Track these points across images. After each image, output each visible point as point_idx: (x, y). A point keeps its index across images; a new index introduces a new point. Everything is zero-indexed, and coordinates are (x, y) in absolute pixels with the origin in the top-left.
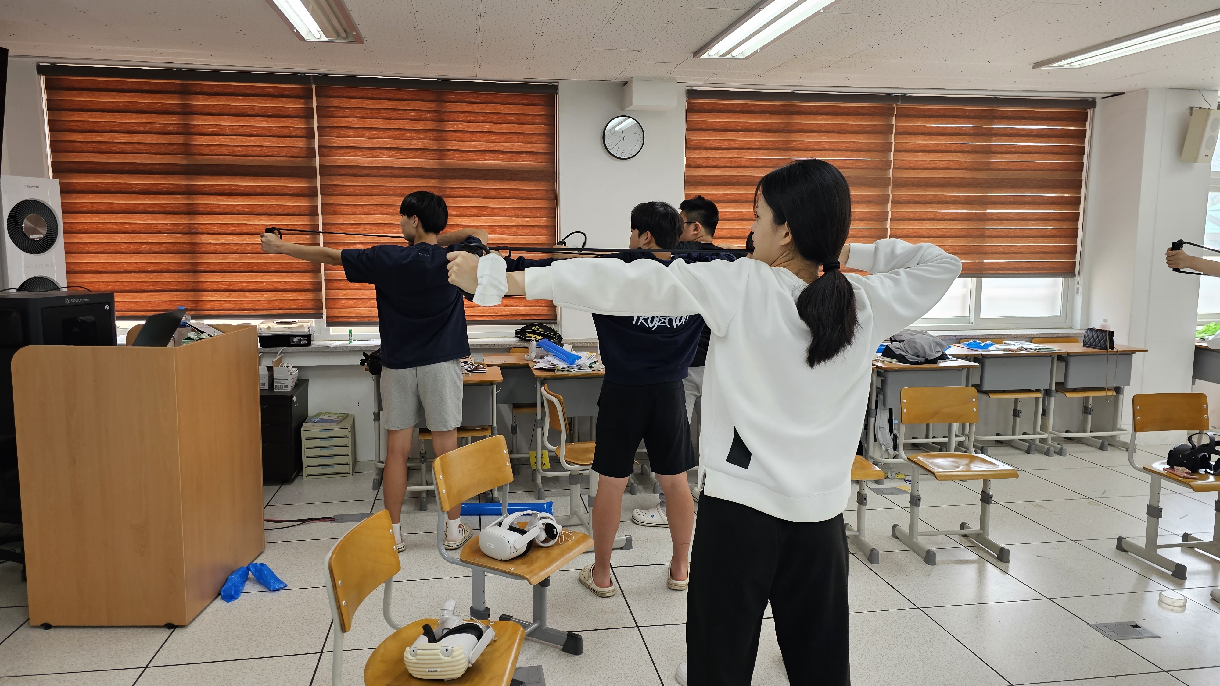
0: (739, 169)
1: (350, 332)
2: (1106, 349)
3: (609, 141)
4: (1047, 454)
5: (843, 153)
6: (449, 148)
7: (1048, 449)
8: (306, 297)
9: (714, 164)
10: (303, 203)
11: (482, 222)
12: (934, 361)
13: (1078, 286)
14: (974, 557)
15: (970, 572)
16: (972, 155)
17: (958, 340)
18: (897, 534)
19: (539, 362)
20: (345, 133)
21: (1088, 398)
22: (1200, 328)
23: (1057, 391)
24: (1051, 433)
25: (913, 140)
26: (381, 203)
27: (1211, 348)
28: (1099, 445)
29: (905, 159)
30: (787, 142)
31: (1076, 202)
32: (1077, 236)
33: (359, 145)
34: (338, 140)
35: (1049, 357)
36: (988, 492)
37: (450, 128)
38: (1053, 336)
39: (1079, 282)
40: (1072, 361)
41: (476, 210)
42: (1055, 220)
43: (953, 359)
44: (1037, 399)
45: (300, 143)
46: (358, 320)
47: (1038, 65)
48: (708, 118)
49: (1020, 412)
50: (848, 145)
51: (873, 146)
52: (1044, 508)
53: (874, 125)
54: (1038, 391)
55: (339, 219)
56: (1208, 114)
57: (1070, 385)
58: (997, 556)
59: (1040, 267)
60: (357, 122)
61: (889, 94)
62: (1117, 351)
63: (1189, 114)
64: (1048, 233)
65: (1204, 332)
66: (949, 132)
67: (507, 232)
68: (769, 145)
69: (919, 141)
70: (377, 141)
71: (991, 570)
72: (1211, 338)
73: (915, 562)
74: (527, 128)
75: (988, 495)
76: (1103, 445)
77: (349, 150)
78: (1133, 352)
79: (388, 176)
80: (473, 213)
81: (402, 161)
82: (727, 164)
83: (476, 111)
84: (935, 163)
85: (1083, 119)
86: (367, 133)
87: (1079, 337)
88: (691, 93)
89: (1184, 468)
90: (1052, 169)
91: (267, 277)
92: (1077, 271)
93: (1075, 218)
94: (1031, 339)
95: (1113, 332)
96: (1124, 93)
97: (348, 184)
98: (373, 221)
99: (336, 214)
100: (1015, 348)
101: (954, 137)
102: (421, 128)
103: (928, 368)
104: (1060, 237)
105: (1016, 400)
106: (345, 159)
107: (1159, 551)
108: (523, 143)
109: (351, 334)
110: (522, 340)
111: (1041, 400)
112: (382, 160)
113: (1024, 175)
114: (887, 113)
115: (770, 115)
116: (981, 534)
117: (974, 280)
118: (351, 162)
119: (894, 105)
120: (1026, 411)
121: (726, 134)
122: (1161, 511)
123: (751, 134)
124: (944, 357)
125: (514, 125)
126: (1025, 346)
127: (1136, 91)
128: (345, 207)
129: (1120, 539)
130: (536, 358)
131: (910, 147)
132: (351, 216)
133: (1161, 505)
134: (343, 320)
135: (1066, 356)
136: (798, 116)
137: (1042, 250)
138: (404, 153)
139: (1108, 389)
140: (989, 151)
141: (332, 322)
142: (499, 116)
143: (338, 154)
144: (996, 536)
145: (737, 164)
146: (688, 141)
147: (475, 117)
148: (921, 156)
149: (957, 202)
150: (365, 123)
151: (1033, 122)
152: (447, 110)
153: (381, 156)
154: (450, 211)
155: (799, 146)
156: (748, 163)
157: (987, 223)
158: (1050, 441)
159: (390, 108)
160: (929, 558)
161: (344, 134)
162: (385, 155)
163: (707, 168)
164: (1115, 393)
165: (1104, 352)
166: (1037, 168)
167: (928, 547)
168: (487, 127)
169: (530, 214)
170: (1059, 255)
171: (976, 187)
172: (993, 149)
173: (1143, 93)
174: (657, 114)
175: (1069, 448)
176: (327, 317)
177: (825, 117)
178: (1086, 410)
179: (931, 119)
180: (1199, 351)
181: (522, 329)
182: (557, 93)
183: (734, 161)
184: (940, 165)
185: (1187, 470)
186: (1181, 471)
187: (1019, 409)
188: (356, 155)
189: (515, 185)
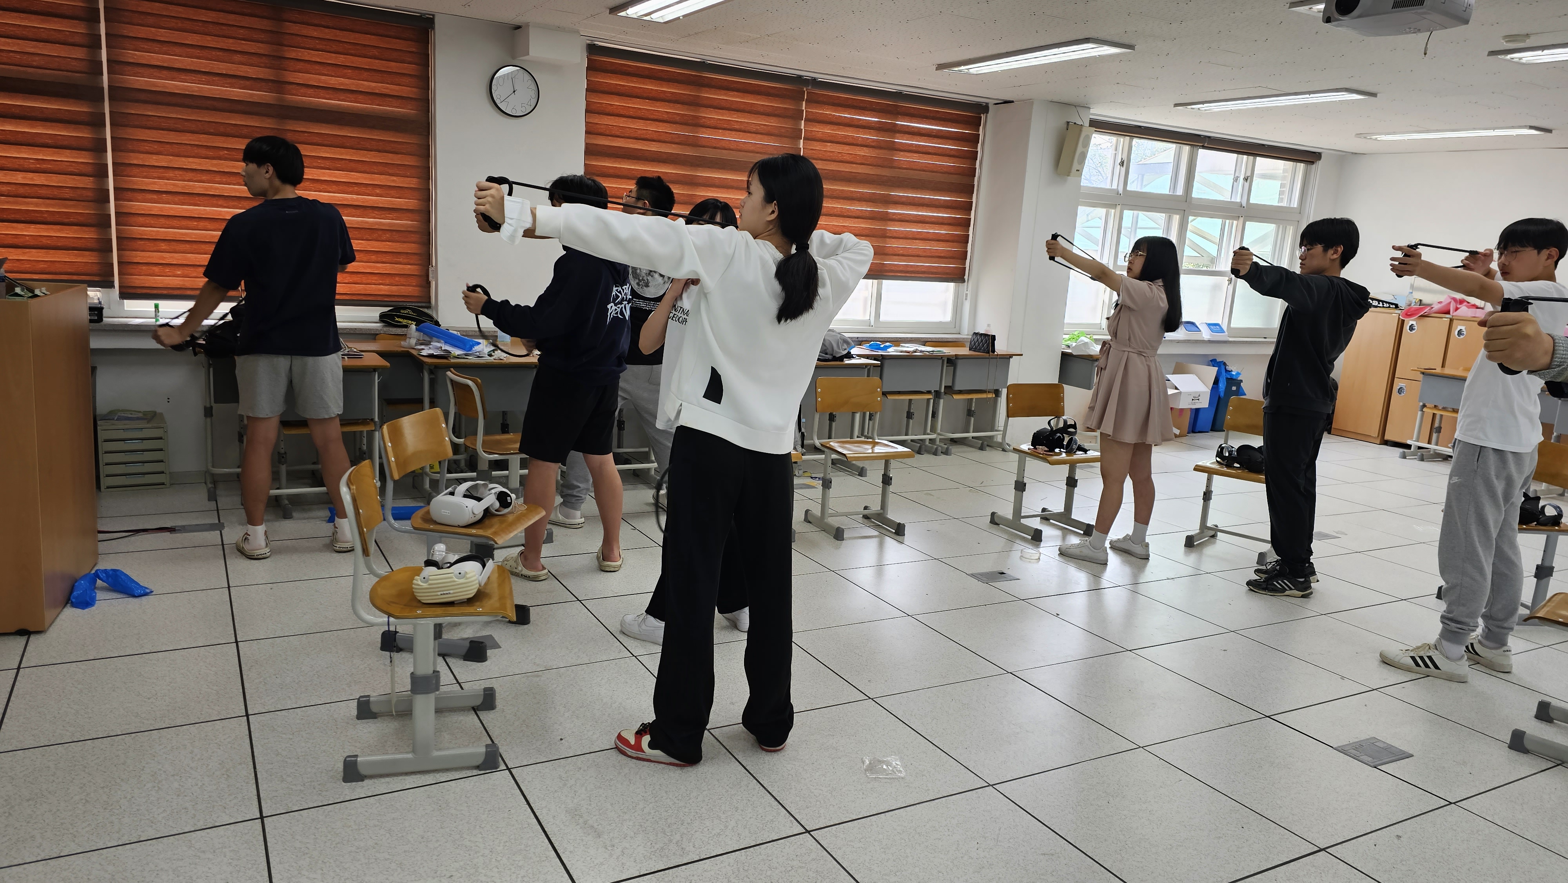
0: (645, 142)
1: (156, 307)
2: (989, 353)
3: (497, 93)
4: (935, 454)
5: (754, 135)
6: (292, 80)
7: (936, 449)
8: (88, 259)
9: (618, 133)
10: (84, 133)
11: (335, 177)
12: (841, 359)
13: (967, 292)
14: (875, 533)
15: (873, 544)
16: (877, 151)
17: (860, 342)
18: (810, 519)
19: (423, 349)
20: (146, 47)
21: (972, 399)
22: (1067, 337)
23: (945, 393)
24: (939, 434)
25: (822, 129)
26: (197, 143)
27: (1074, 354)
28: (979, 446)
29: (814, 148)
30: (697, 117)
31: (967, 207)
32: (968, 242)
33: (165, 65)
34: (136, 55)
35: (939, 359)
36: (888, 474)
37: (293, 55)
38: (944, 340)
39: (967, 288)
40: (960, 363)
41: (327, 161)
42: (949, 224)
43: (857, 358)
44: (929, 400)
45: (79, 53)
46: (165, 292)
47: (940, 67)
48: (610, 79)
49: (913, 414)
50: (758, 128)
51: (783, 131)
52: (933, 495)
53: (785, 108)
54: (929, 392)
55: (136, 159)
56: (1081, 131)
57: (957, 387)
58: (894, 531)
59: (935, 271)
60: (163, 34)
61: (800, 77)
62: (997, 355)
63: (1066, 128)
64: (942, 238)
65: (1069, 339)
66: (856, 123)
67: (367, 191)
68: (678, 118)
69: (828, 130)
70: (192, 61)
71: (890, 543)
72: (1074, 344)
73: (827, 541)
74: (393, 66)
75: (889, 477)
76: (985, 444)
77: (152, 70)
78: (1011, 356)
79: (207, 109)
80: (322, 165)
81: (226, 90)
82: (632, 135)
83: (328, 37)
84: (842, 156)
85: (976, 123)
86: (177, 50)
87: (966, 342)
88: (593, 49)
89: (1043, 447)
90: (948, 172)
91: (31, 229)
92: (966, 277)
93: (966, 224)
94: (924, 342)
95: (994, 336)
96: (1013, 102)
97: (150, 113)
98: (185, 165)
99: (133, 151)
100: (911, 349)
101: (861, 130)
102: (253, 51)
103: (833, 365)
104: (953, 241)
105: (910, 400)
106: (144, 80)
107: (1023, 521)
108: (388, 83)
109: (158, 310)
110: (390, 325)
111: (932, 401)
112: (198, 87)
113: (924, 176)
114: (797, 97)
115: (678, 85)
116: (881, 513)
117: (875, 281)
118: (154, 85)
119: (805, 89)
120: (918, 414)
121: (630, 100)
122: (1025, 485)
123: (658, 104)
124: (849, 356)
125: (377, 61)
126: (920, 349)
127: (1023, 101)
128: (146, 144)
129: (993, 514)
130: (416, 345)
131: (819, 135)
132: (155, 157)
133: (1025, 480)
134: (144, 291)
135: (954, 358)
136: (707, 89)
137: (937, 254)
138: (229, 80)
139: (989, 392)
140: (893, 148)
141: (127, 294)
142: (358, 47)
143: (135, 73)
144: (893, 515)
145: (642, 136)
146: (588, 104)
147: (326, 45)
148: (829, 147)
149: (862, 199)
150: (176, 36)
151: (933, 121)
152: (288, 32)
153: (197, 82)
154: (306, 162)
155: (708, 123)
156: (655, 137)
157: (890, 223)
158: (938, 442)
159: (210, 20)
160: (839, 534)
161: (144, 48)
162: (203, 81)
163: (610, 137)
164: (994, 396)
165: (987, 355)
166: (935, 170)
167: (837, 525)
168: (341, 59)
169: (398, 172)
170: (952, 260)
171: (880, 185)
172: (897, 146)
173: (1028, 103)
174: (555, 68)
175: (954, 449)
176: (120, 287)
177: (736, 93)
178: (970, 413)
179: (840, 108)
180: (1065, 356)
181: (388, 312)
182: (433, 28)
183: (639, 132)
184: (847, 158)
185: (1046, 449)
186: (1041, 449)
187: (912, 411)
188: (161, 77)
189: (377, 135)
